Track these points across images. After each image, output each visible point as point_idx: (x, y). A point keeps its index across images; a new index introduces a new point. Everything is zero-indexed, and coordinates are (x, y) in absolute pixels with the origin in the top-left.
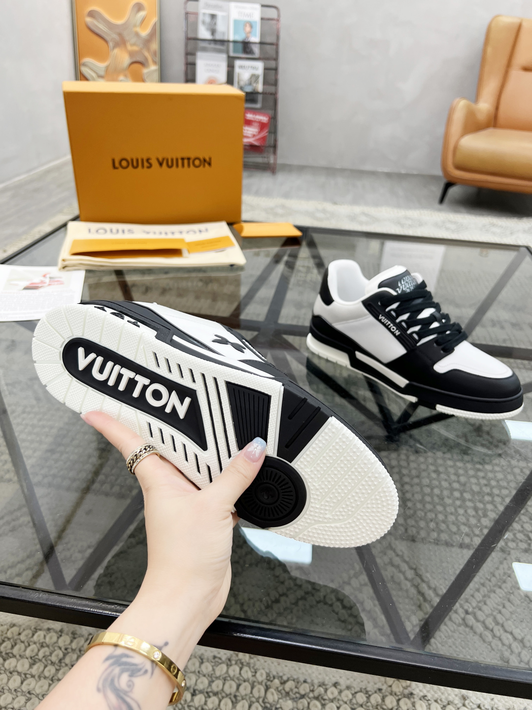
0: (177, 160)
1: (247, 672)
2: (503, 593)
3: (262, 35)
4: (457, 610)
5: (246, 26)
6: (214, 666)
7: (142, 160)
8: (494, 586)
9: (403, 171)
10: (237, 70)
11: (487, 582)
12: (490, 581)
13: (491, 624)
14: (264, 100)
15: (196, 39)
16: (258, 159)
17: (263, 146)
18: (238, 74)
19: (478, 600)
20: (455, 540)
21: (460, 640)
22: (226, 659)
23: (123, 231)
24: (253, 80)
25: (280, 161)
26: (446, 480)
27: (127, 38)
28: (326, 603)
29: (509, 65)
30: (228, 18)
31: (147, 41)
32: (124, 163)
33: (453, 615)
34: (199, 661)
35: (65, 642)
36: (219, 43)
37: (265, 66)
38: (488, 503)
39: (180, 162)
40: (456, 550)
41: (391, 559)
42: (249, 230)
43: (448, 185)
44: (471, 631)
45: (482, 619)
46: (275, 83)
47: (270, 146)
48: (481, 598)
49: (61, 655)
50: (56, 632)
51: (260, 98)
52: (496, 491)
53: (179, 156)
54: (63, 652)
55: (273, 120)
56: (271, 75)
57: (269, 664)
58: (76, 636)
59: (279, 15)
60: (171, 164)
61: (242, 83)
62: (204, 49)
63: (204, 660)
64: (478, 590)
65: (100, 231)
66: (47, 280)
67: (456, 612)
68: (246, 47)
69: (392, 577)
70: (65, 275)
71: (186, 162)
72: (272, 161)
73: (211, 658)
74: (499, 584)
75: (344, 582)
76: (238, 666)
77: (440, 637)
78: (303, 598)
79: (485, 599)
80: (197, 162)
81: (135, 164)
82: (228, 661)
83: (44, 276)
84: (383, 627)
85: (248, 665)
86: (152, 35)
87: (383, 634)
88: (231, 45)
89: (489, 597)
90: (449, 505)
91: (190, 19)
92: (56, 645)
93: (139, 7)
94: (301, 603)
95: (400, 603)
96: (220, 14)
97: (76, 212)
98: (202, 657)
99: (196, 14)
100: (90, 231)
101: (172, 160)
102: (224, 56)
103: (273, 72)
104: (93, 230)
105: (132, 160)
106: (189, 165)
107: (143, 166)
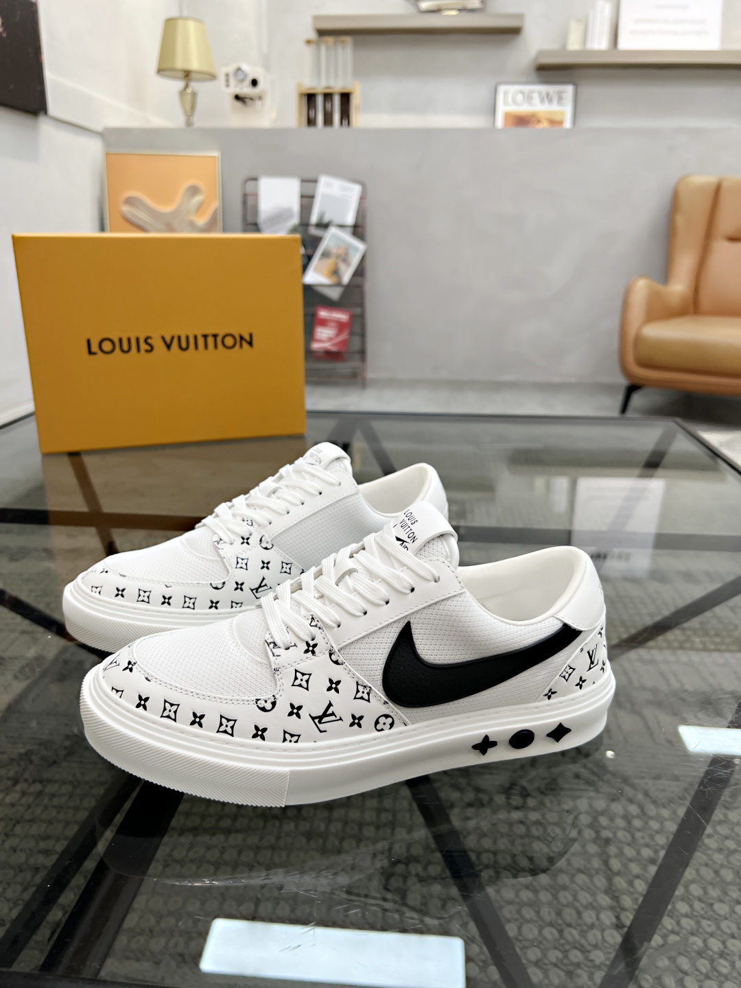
0: (196, 337)
7: (138, 340)
17: (344, 352)
25: (370, 374)
32: (107, 346)
39: (201, 341)
46: (363, 273)
47: (355, 353)
53: (200, 331)
55: (357, 319)
60: (186, 344)
71: (210, 340)
80: (229, 341)
81: (125, 347)
91: (248, 201)
101: (187, 338)
105: (120, 340)
106: (216, 346)
107: (139, 349)
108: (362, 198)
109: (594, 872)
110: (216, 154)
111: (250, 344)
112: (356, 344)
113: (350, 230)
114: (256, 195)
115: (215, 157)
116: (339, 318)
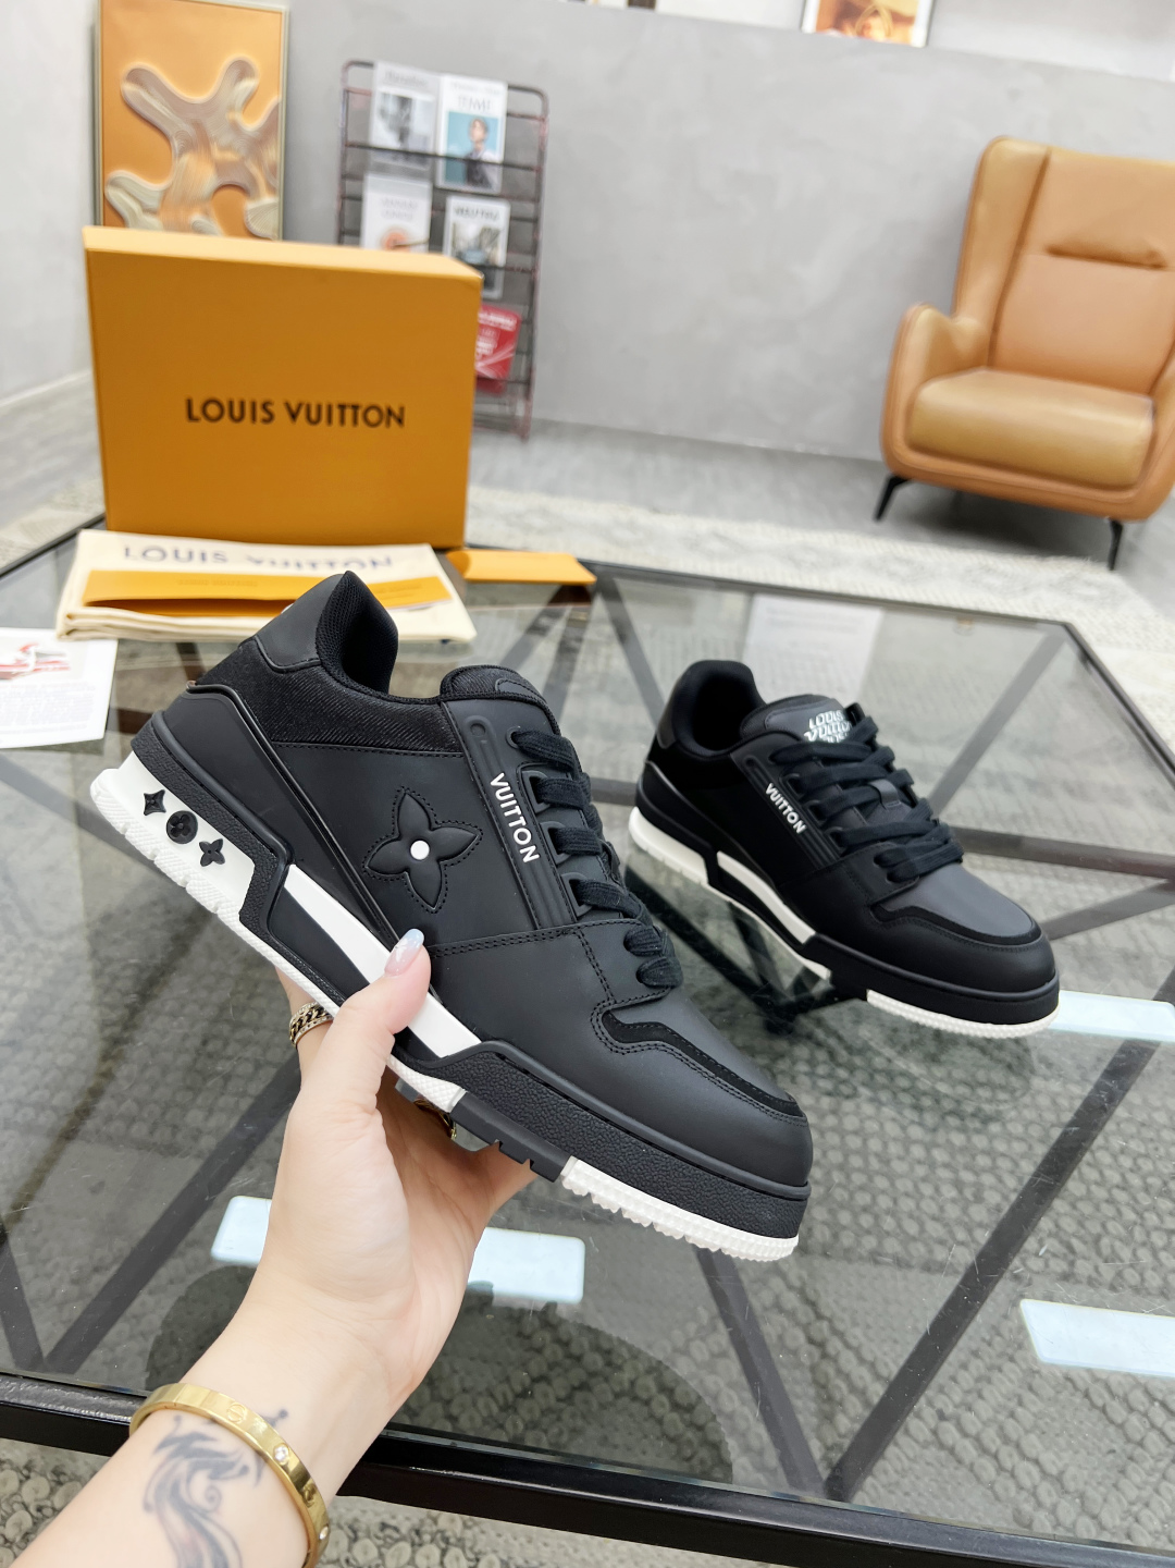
0: (330, 408)
1: (457, 1559)
2: (1018, 1371)
3: (507, 148)
4: (920, 1410)
5: (474, 126)
6: (383, 1546)
7: (254, 405)
8: (1000, 1355)
9: (799, 448)
10: (452, 217)
11: (984, 1346)
12: (990, 1344)
13: (994, 1442)
14: (507, 283)
15: (366, 147)
16: (492, 408)
17: (502, 381)
18: (454, 225)
19: (966, 1387)
20: (914, 1253)
21: (926, 1479)
22: (410, 1530)
23: (203, 557)
24: (485, 241)
25: (537, 414)
26: (894, 1120)
27: (212, 133)
28: (635, 1398)
29: (1020, 242)
30: (433, 108)
31: (258, 143)
33: (912, 1422)
34: (349, 1537)
35: (37, 1492)
36: (414, 158)
37: (512, 211)
38: (984, 1170)
39: (336, 413)
40: (915, 1275)
41: (777, 1297)
42: (481, 566)
43: (895, 482)
44: (951, 1457)
45: (972, 1430)
46: (534, 249)
47: (517, 382)
48: (972, 1382)
49: (28, 1523)
50: (17, 1470)
51: (499, 277)
52: (1001, 1146)
53: (335, 400)
54: (32, 1516)
55: (524, 326)
56: (525, 231)
57: (506, 1541)
58: (62, 1478)
59: (545, 110)
60: (316, 416)
61: (462, 245)
62: (382, 170)
63: (360, 1534)
64: (964, 1366)
65: (151, 554)
66: (31, 660)
67: (918, 1416)
68: (472, 170)
69: (780, 1338)
70: (71, 650)
71: (349, 413)
72: (520, 410)
73: (375, 1529)
74: (1010, 1351)
75: (676, 1350)
76: (438, 1546)
77: (886, 1472)
78: (583, 1387)
79: (979, 1385)
80: (373, 416)
81: (237, 413)
82: (413, 1534)
83: (25, 649)
84: (761, 1453)
85: (460, 1542)
86: (268, 131)
87: (762, 1468)
88: (441, 165)
89: (989, 1381)
90: (901, 1176)
91: (354, 103)
92: (18, 1498)
93: (242, 70)
94: (579, 1396)
95: (798, 1397)
96: (418, 97)
97: (99, 508)
98: (356, 1526)
99: (368, 94)
100: (127, 551)
101: (319, 408)
102: (426, 186)
103: (529, 226)
104: (136, 551)
105: (231, 404)
106: (355, 421)
107: (254, 418)
111: (400, 421)
112: (518, 368)
116: (500, 324)
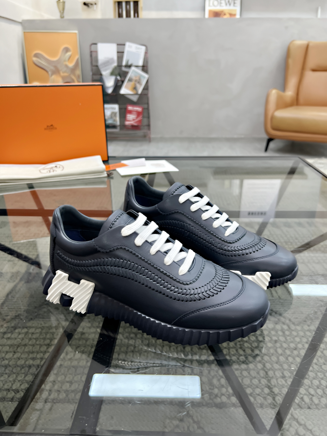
15: (97, 66)
17: (140, 126)
46: (147, 88)
47: (146, 126)
55: (146, 110)
59: (147, 50)
91: (94, 55)
108: (146, 53)
109: (271, 355)
110: (76, 32)
112: (145, 122)
113: (141, 68)
114: (96, 52)
115: (76, 33)
116: (137, 110)
